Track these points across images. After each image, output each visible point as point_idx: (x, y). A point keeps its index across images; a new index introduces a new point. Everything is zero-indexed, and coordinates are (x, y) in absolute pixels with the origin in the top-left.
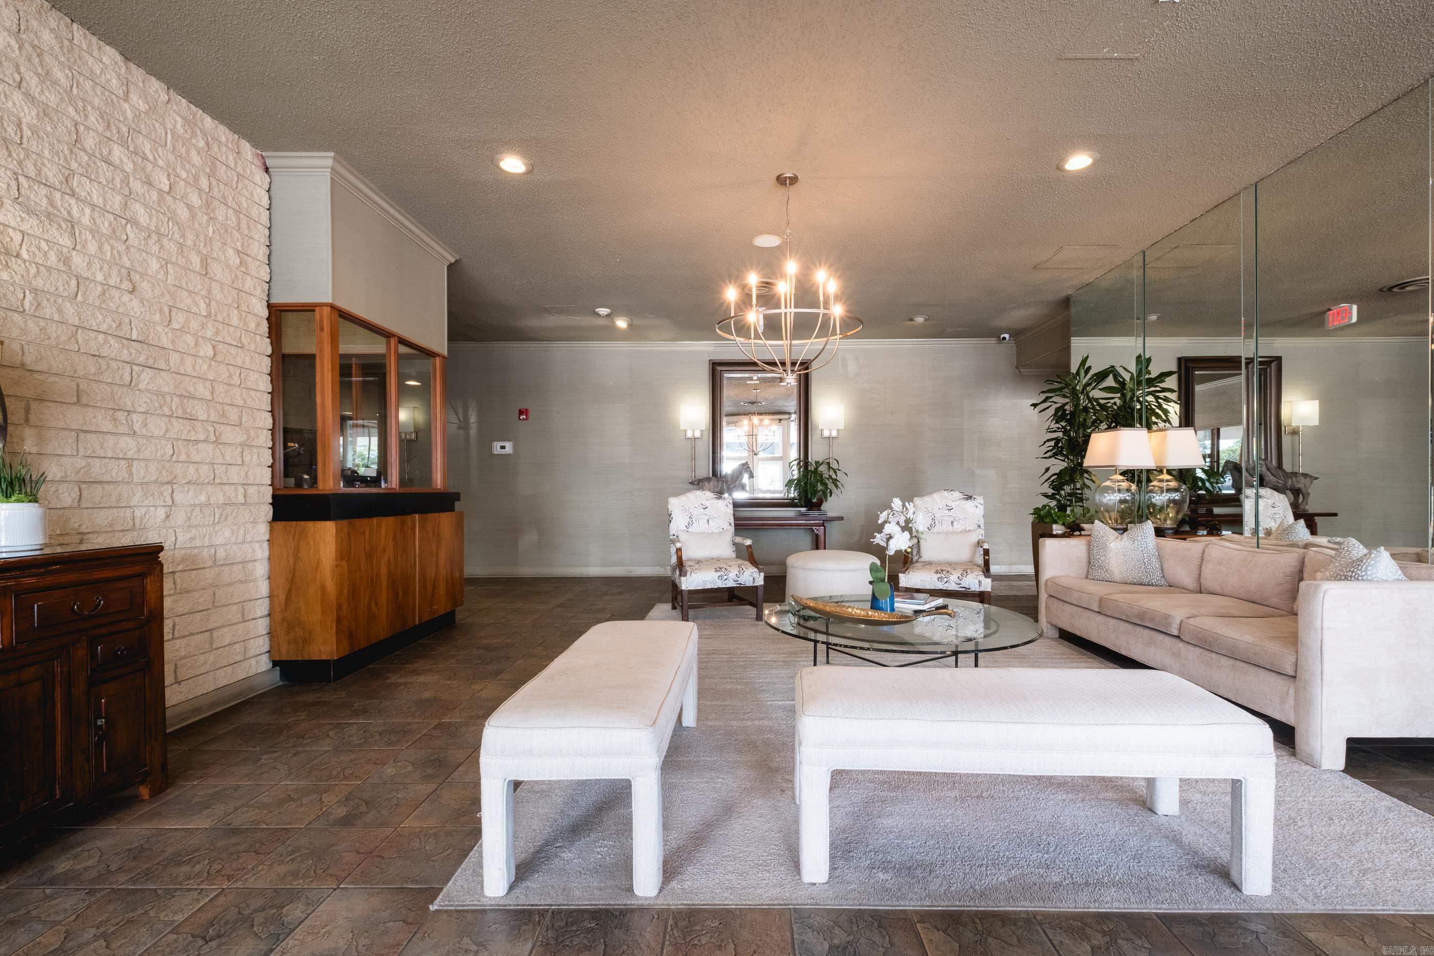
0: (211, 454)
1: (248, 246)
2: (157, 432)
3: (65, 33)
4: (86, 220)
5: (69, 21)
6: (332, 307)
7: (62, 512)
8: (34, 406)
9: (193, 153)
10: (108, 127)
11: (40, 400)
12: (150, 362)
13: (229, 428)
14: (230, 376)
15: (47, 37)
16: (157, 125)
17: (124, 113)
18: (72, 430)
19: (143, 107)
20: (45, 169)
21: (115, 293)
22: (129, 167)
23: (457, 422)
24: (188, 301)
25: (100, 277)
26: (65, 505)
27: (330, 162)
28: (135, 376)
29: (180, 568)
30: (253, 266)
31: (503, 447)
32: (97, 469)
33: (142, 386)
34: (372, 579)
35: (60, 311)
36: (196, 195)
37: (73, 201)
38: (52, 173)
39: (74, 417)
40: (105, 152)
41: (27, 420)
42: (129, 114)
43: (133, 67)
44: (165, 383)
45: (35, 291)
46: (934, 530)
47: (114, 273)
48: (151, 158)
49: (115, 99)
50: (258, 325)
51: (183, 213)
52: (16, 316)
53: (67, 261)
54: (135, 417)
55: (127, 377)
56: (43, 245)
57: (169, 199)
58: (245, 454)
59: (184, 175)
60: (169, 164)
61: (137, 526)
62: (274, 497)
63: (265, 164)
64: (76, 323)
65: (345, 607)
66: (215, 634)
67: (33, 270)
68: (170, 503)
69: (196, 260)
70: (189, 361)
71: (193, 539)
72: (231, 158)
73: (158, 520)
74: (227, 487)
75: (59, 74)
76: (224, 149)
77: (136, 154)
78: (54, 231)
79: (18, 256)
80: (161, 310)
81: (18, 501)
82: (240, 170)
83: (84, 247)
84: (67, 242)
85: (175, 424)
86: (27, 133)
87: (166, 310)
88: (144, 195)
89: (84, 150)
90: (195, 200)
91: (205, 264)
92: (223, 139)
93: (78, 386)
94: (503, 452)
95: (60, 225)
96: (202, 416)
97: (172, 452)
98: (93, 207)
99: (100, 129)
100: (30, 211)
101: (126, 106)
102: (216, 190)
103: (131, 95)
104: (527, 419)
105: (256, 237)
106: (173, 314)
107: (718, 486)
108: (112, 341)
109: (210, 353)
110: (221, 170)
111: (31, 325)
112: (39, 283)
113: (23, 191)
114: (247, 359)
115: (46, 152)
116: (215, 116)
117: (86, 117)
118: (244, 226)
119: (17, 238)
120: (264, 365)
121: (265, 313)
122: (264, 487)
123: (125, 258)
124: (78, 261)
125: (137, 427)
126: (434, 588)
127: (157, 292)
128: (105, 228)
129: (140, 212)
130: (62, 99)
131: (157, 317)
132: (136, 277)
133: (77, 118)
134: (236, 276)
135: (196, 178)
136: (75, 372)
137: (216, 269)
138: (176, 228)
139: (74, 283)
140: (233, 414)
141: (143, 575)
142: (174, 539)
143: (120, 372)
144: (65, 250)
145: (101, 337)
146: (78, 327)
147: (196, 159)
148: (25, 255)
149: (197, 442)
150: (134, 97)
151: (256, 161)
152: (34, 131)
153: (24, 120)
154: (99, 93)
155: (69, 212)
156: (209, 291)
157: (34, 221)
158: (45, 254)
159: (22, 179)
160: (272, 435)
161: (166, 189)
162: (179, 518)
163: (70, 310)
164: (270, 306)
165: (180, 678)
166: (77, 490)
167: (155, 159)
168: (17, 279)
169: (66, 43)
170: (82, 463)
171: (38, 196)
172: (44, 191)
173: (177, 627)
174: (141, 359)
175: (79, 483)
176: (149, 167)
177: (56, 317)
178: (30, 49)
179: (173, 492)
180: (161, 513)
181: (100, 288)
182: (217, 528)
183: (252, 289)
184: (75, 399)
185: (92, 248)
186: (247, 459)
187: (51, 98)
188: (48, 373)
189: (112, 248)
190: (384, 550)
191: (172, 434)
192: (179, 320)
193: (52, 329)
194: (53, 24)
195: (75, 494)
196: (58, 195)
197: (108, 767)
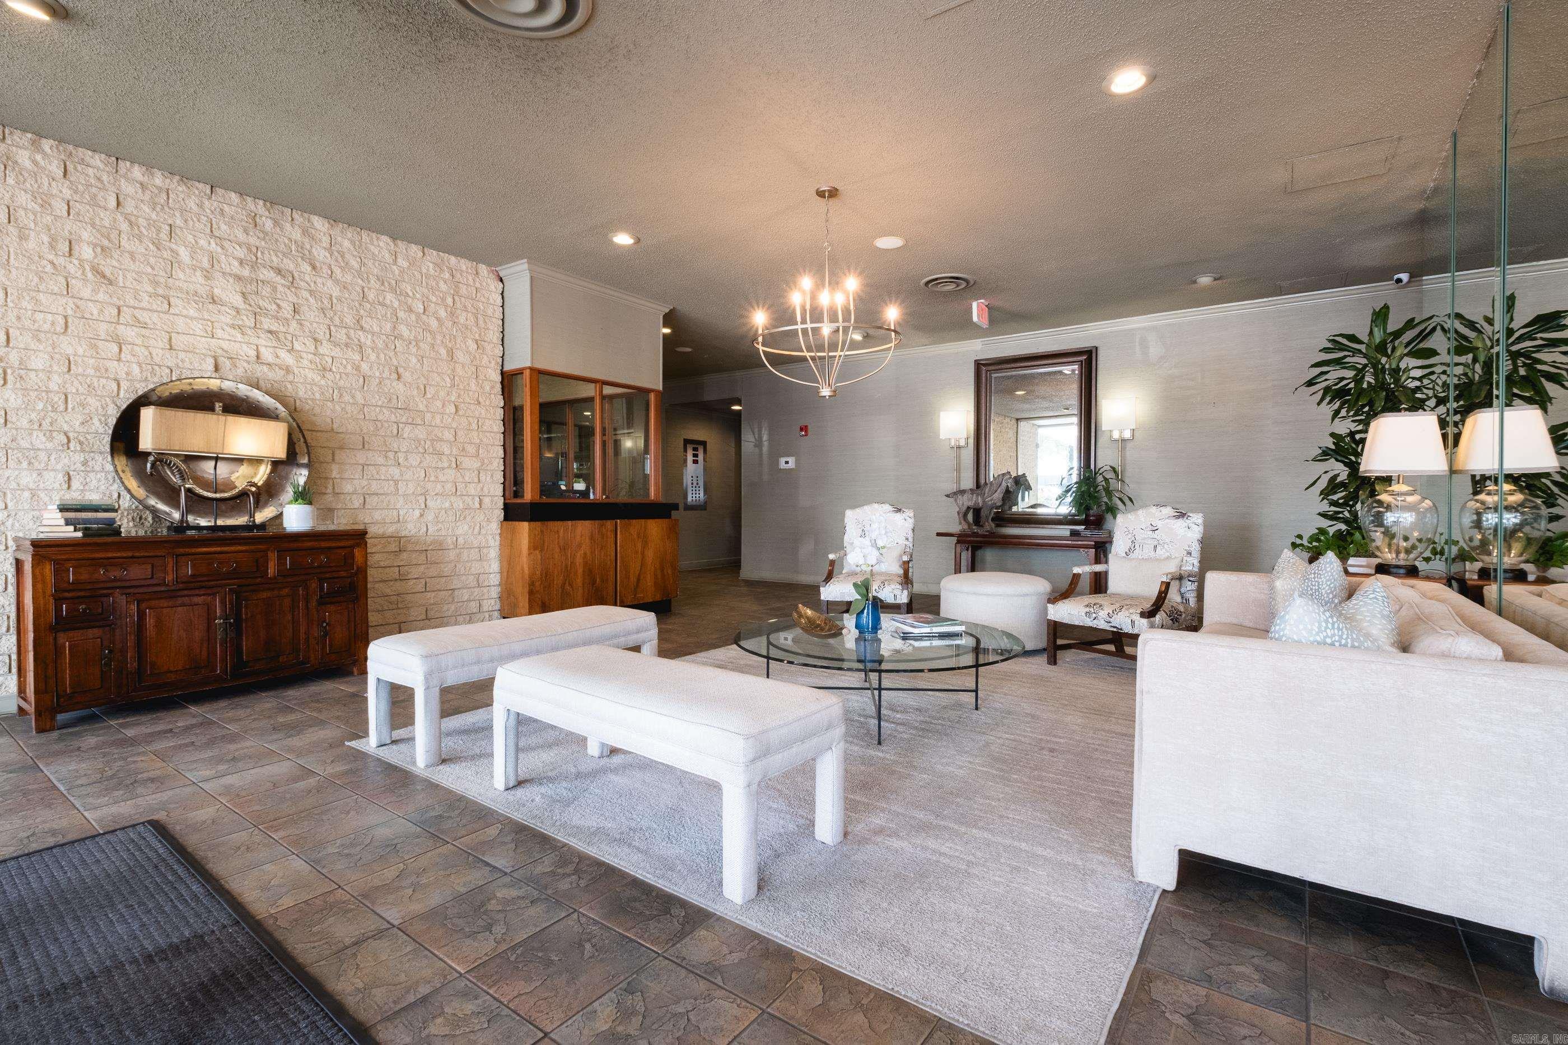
0: (453, 476)
1: (485, 335)
2: (414, 463)
3: (357, 238)
4: (369, 343)
5: (359, 230)
6: (531, 369)
7: (353, 511)
8: (337, 452)
9: (442, 284)
10: (383, 284)
11: (341, 448)
12: (410, 420)
13: (467, 459)
14: (470, 424)
15: (346, 243)
16: (416, 273)
17: (393, 272)
18: (359, 464)
19: (405, 264)
20: (345, 319)
21: (387, 382)
22: (396, 304)
23: (753, 440)
24: (438, 379)
25: (377, 374)
26: (355, 507)
27: (526, 266)
28: (400, 430)
29: (430, 548)
30: (488, 348)
31: (787, 462)
32: (375, 487)
33: (405, 436)
34: (566, 566)
35: (353, 397)
36: (443, 309)
37: (361, 333)
38: (349, 320)
39: (361, 457)
40: (381, 299)
41: (333, 460)
42: (397, 272)
43: (399, 242)
44: (421, 433)
45: (340, 388)
46: (1132, 556)
47: (386, 370)
48: (411, 294)
49: (388, 266)
50: (492, 387)
51: (434, 323)
52: (329, 404)
53: (358, 368)
54: (400, 455)
55: (395, 432)
56: (344, 361)
57: (424, 317)
58: (481, 475)
59: (434, 299)
60: (423, 295)
61: (401, 520)
62: (505, 504)
63: (499, 275)
64: (363, 402)
65: (538, 584)
66: (456, 592)
67: (338, 376)
68: (423, 506)
69: (443, 351)
70: (438, 418)
71: (439, 530)
72: (470, 278)
73: (415, 518)
74: (466, 497)
75: (354, 263)
76: (465, 274)
77: (401, 294)
78: (350, 353)
79: (331, 370)
80: (418, 388)
81: (300, 504)
82: (478, 285)
83: (367, 358)
84: (357, 357)
85: (428, 458)
86: (335, 301)
87: (422, 387)
88: (406, 319)
89: (368, 302)
90: (442, 313)
91: (451, 353)
92: (464, 268)
93: (363, 438)
94: (787, 466)
95: (353, 349)
96: (447, 451)
97: (424, 475)
98: (373, 334)
99: (377, 286)
100: (336, 345)
101: (395, 267)
102: (459, 303)
103: (398, 260)
104: (806, 435)
105: (491, 328)
106: (427, 389)
107: (972, 500)
108: (385, 411)
109: (453, 410)
110: (463, 290)
111: (337, 407)
112: (342, 383)
113: (332, 334)
114: (483, 412)
115: (345, 309)
116: (456, 255)
117: (369, 282)
118: (481, 322)
119: (330, 360)
120: (498, 414)
121: (499, 378)
122: (496, 498)
123: (394, 360)
124: (365, 366)
125: (401, 460)
126: (638, 580)
127: (415, 377)
128: (380, 345)
129: (404, 331)
130: (354, 277)
131: (415, 392)
132: (401, 370)
133: (364, 284)
134: (475, 357)
135: (443, 299)
136: (362, 431)
137: (460, 356)
138: (428, 334)
139: (362, 380)
140: (471, 449)
141: (352, 547)
142: (425, 529)
143: (390, 429)
144: (357, 362)
145: (378, 409)
146: (364, 405)
147: (443, 286)
148: (334, 369)
149: (443, 469)
150: (400, 261)
151: (491, 275)
152: (339, 300)
153: (334, 295)
154: (377, 265)
155: (359, 340)
156: (454, 370)
157: (338, 349)
158: (345, 367)
159: (332, 328)
160: (504, 462)
161: (422, 311)
162: (430, 517)
163: (359, 396)
164: (502, 373)
165: (429, 616)
166: (362, 498)
167: (414, 294)
168: (330, 383)
169: (357, 243)
170: (364, 483)
171: (341, 335)
172: (344, 331)
173: (428, 585)
174: (404, 420)
175: (364, 495)
176: (410, 300)
177: (351, 401)
178: (336, 254)
179: (426, 500)
180: (417, 513)
181: (377, 380)
182: (458, 524)
183: (488, 363)
184: (361, 447)
185: (373, 357)
186: (483, 478)
187: (348, 278)
188: (346, 433)
189: (385, 355)
190: (580, 546)
191: (425, 464)
192: (431, 392)
193: (349, 408)
194: (349, 235)
195: (361, 500)
196: (352, 332)
197: (330, 650)
